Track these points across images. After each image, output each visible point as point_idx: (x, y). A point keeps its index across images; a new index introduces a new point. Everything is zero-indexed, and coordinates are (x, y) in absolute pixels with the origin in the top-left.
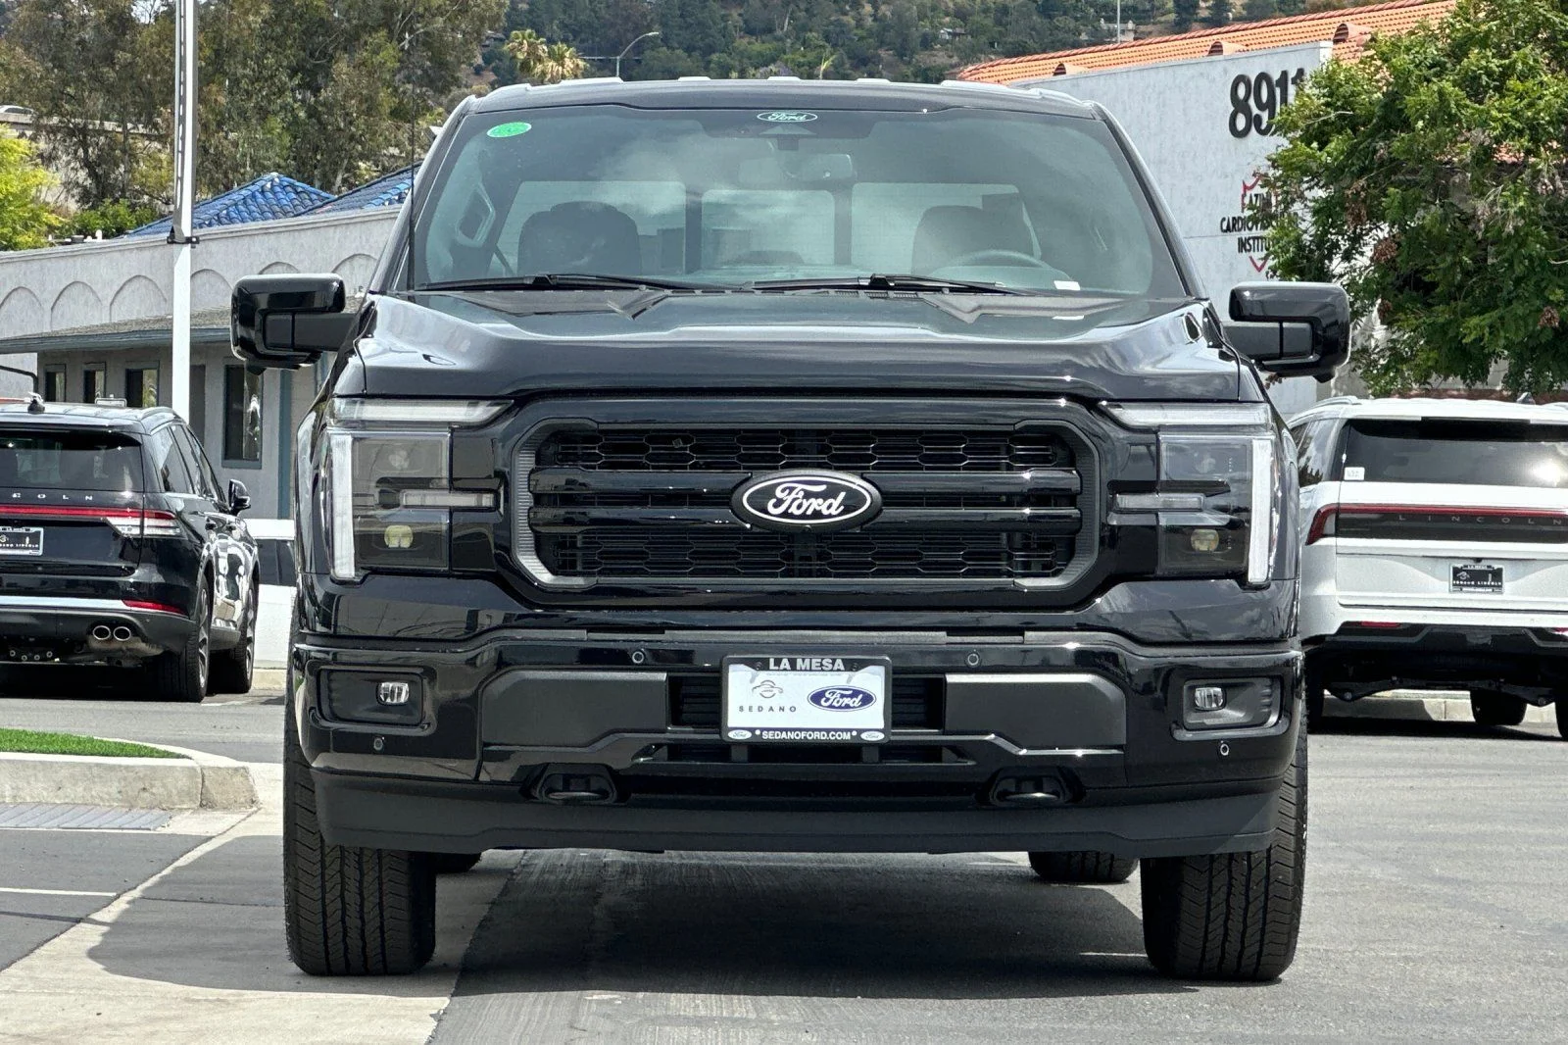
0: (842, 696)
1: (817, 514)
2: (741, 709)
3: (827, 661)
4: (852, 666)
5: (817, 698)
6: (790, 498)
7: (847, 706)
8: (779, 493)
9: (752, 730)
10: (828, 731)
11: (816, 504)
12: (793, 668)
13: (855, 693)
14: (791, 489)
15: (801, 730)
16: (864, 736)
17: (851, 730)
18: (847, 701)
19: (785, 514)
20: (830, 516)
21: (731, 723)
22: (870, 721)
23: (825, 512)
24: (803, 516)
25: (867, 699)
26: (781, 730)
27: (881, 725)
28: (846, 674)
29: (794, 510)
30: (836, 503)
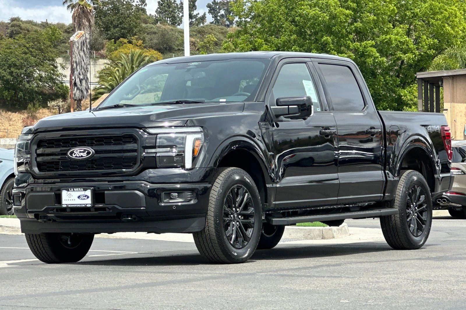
0: (84, 197)
1: (82, 156)
2: (65, 200)
3: (80, 189)
4: (85, 190)
5: (79, 197)
6: (77, 153)
7: (84, 199)
8: (75, 152)
9: (67, 205)
10: (80, 204)
11: (82, 154)
12: (74, 191)
13: (86, 196)
14: (77, 151)
15: (75, 204)
16: (87, 206)
17: (84, 204)
18: (84, 198)
19: (76, 157)
20: (84, 157)
21: (63, 203)
22: (88, 202)
23: (83, 156)
24: (79, 157)
25: (88, 197)
26: (72, 204)
27: (90, 203)
28: (84, 192)
29: (78, 156)
30: (85, 153)
